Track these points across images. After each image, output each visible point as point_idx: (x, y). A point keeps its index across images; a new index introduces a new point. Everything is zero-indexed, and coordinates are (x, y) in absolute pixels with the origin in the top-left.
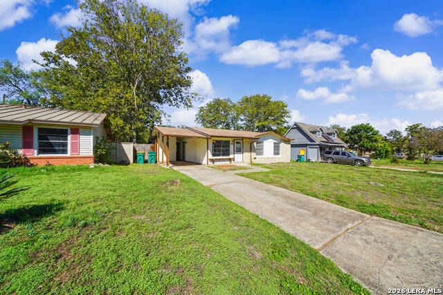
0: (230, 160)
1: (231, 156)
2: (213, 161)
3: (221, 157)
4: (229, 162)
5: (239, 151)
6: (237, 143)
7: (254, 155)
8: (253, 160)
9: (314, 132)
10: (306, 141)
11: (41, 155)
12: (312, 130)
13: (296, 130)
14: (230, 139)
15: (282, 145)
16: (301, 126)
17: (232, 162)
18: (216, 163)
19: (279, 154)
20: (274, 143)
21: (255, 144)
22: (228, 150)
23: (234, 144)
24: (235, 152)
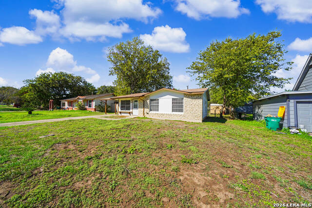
2: (120, 113)
8: (146, 114)
14: (130, 99)
17: (131, 115)
18: (123, 115)
19: (182, 111)
20: (173, 99)
21: (148, 101)
22: (129, 107)
23: (133, 102)
24: (133, 108)
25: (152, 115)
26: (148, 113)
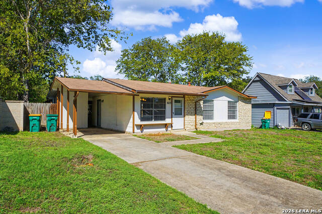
0: (166, 126)
1: (168, 121)
2: (141, 127)
3: (153, 122)
4: (164, 129)
5: (178, 113)
6: (176, 101)
7: (200, 118)
8: (199, 126)
9: (284, 87)
10: (272, 99)
12: (280, 84)
14: (167, 97)
16: (265, 78)
17: (170, 129)
18: (146, 131)
20: (229, 102)
21: (202, 103)
22: (164, 112)
23: (172, 103)
24: (173, 115)
25: (208, 125)
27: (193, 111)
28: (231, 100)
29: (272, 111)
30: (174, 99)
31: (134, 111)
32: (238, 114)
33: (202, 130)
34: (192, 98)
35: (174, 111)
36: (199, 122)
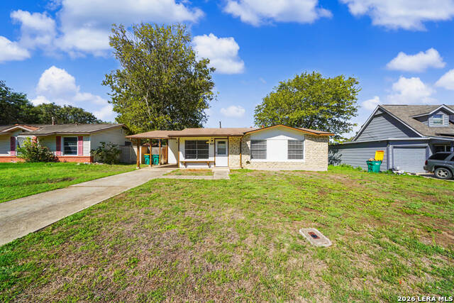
0: (208, 163)
1: (211, 159)
2: (185, 164)
3: (195, 160)
4: (207, 166)
5: (221, 152)
6: (219, 142)
7: (246, 158)
8: (245, 165)
9: (423, 118)
11: (65, 155)
13: (382, 118)
14: (209, 138)
15: (307, 144)
17: (212, 166)
19: (301, 157)
21: (249, 143)
22: (207, 152)
23: (215, 144)
24: (217, 154)
25: (256, 165)
26: (248, 162)
27: (238, 150)
28: (293, 139)
29: (385, 151)
30: (217, 140)
31: (179, 150)
32: (304, 153)
33: (249, 168)
34: (236, 139)
35: (216, 151)
36: (244, 161)
